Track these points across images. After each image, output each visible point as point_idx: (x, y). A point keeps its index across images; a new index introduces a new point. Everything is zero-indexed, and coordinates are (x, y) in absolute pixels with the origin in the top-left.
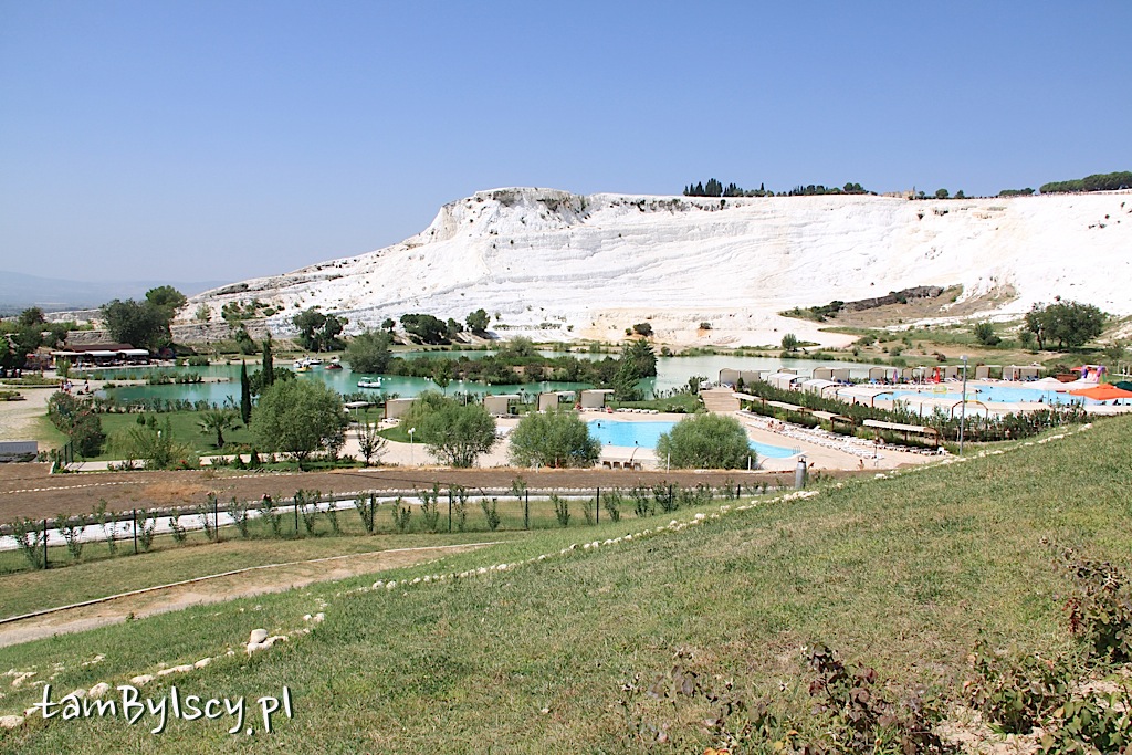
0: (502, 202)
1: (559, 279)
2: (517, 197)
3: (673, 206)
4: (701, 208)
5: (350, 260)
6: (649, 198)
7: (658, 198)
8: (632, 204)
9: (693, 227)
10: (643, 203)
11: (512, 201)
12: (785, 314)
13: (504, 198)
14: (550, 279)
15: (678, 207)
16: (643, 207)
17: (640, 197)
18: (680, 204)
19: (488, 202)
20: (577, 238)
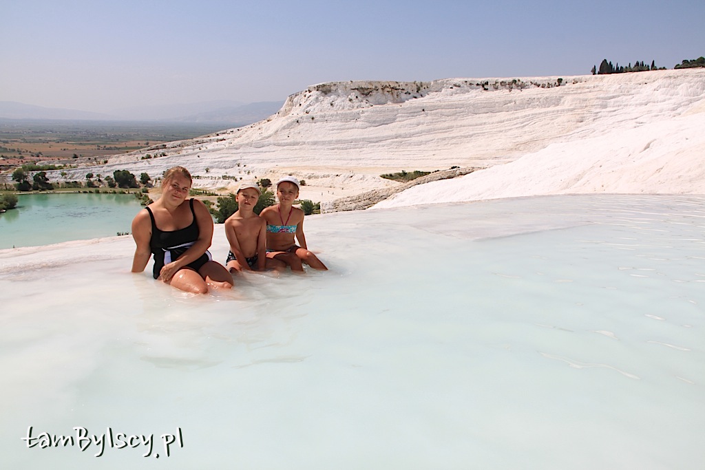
0: (323, 92)
1: (324, 143)
2: (333, 88)
3: (514, 85)
4: (539, 86)
5: (235, 130)
6: (492, 80)
7: (501, 80)
8: (478, 85)
9: (510, 102)
10: (487, 83)
11: (330, 91)
12: (384, 177)
13: (324, 89)
14: (315, 143)
15: (518, 86)
16: (486, 87)
17: (484, 80)
18: (520, 83)
19: (314, 93)
20: (366, 114)
